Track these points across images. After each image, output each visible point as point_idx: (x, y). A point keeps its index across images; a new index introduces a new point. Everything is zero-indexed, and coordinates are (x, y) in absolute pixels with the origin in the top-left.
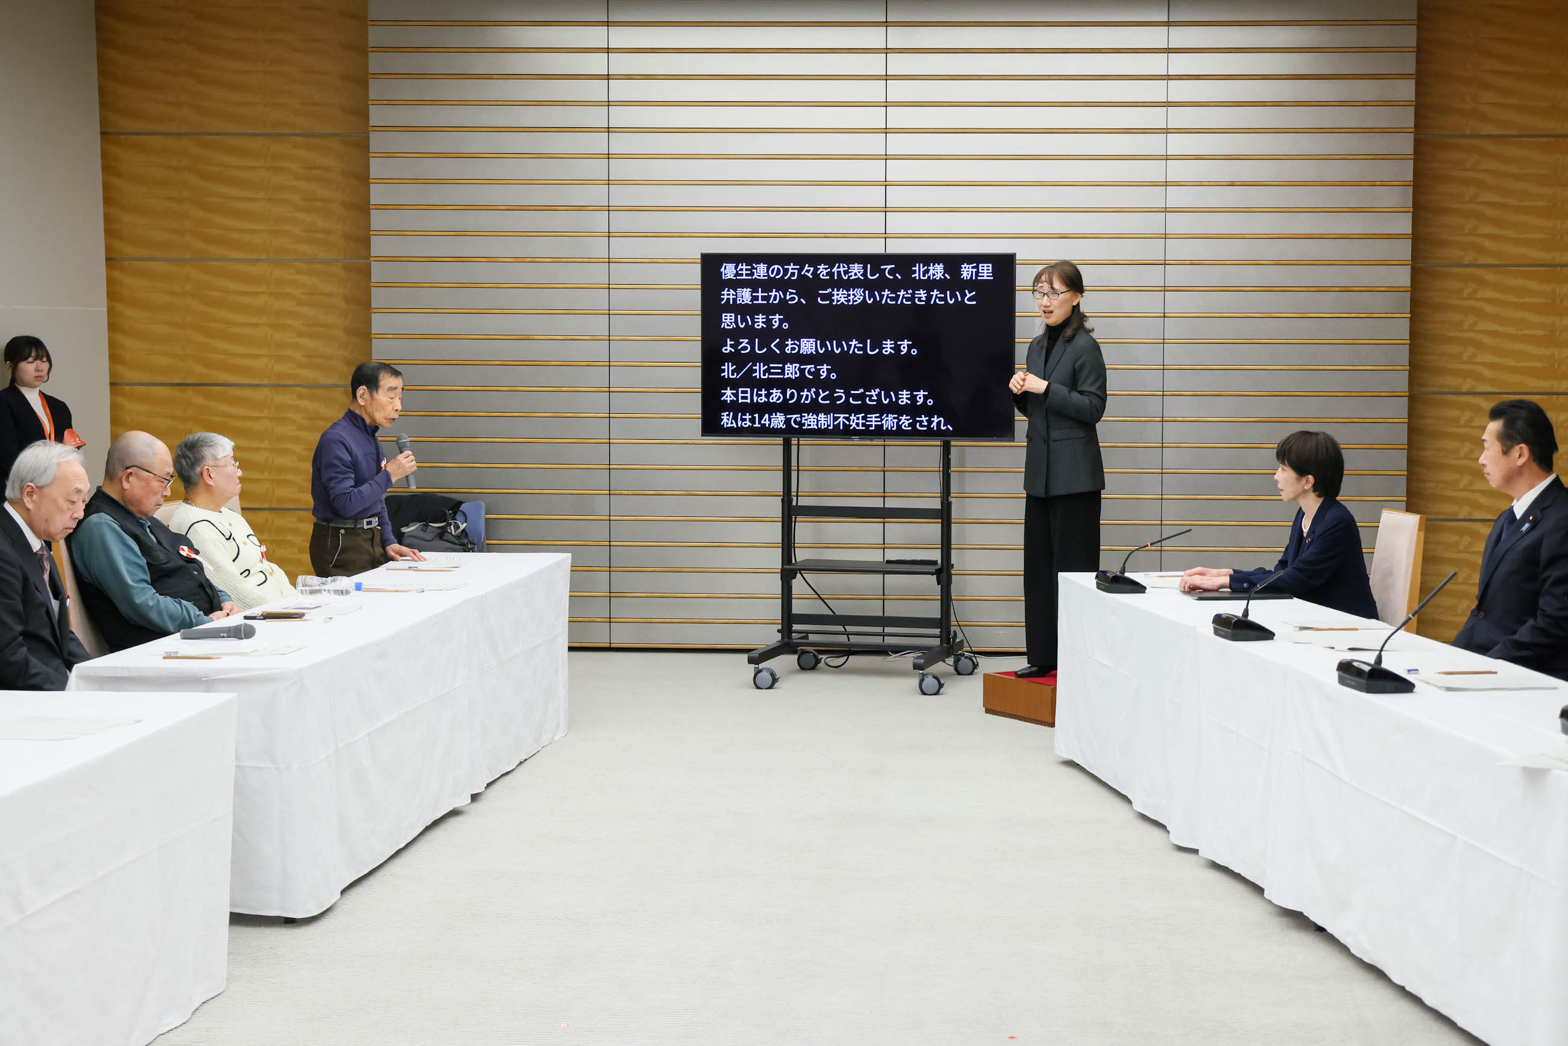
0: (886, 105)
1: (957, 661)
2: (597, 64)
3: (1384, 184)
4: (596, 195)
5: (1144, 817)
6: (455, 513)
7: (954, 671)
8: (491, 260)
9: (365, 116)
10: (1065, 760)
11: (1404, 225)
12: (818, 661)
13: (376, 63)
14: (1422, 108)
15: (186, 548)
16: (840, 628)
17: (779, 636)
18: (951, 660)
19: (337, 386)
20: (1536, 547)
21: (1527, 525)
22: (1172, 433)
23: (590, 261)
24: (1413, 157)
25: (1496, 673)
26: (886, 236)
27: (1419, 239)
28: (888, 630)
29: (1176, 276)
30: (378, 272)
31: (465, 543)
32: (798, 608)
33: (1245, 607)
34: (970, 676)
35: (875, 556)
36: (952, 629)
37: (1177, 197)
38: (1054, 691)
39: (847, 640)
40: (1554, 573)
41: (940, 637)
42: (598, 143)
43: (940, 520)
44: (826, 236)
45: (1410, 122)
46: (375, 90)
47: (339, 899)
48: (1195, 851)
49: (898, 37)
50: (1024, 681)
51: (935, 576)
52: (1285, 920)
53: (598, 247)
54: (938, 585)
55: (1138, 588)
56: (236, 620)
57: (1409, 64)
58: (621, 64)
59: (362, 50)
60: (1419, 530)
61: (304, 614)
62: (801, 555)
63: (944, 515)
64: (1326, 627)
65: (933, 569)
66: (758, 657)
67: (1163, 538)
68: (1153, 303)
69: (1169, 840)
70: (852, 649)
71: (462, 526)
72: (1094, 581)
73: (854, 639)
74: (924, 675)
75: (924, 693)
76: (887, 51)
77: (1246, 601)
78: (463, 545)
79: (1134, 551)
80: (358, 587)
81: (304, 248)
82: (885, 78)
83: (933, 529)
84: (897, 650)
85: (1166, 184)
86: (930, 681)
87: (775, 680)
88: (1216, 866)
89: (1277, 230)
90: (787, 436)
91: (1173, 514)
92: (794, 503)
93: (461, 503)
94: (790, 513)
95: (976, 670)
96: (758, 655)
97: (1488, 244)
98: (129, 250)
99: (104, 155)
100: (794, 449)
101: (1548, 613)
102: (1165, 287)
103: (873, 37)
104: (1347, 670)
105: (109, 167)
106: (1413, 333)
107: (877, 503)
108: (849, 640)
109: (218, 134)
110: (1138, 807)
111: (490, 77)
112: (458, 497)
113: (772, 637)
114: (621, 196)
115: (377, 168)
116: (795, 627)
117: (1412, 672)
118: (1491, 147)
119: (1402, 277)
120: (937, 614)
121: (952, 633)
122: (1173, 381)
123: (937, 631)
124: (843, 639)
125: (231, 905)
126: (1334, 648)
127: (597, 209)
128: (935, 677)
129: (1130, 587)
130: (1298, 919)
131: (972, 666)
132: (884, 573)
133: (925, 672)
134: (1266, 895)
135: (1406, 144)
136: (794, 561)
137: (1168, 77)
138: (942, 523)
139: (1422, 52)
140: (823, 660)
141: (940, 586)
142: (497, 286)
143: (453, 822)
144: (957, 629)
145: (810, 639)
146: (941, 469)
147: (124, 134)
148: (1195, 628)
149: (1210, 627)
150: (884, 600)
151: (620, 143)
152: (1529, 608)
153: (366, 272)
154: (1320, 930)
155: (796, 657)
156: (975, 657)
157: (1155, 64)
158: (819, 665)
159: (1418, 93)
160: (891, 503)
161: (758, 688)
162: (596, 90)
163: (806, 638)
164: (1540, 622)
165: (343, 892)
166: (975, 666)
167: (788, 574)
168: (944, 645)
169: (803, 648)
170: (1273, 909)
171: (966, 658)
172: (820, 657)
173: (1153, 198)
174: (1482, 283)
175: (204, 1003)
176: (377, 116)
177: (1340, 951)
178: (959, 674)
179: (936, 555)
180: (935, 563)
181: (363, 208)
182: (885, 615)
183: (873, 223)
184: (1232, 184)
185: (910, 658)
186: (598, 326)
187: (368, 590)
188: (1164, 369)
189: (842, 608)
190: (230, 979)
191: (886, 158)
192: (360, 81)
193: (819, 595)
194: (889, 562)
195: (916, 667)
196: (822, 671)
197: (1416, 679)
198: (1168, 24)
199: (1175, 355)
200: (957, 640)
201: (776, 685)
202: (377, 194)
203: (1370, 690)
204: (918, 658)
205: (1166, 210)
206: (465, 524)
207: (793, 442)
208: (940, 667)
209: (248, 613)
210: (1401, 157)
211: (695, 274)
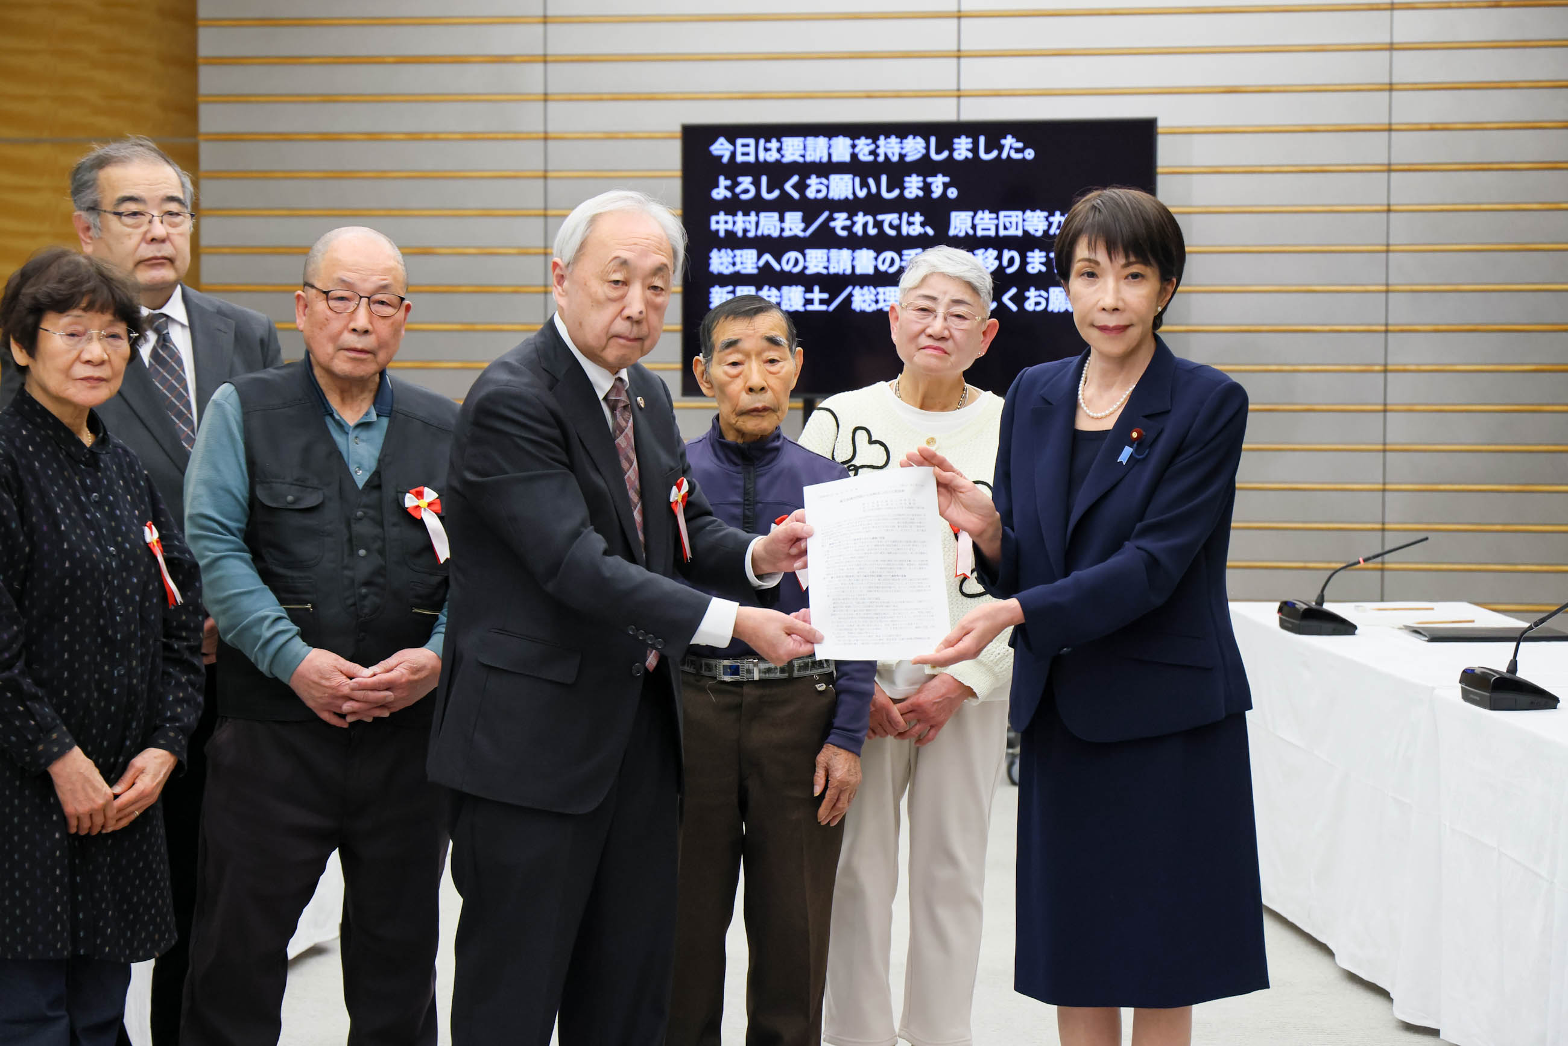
4: (527, 38)
8: (373, 137)
22: (1400, 389)
26: (959, 95)
29: (1406, 148)
33: (1512, 654)
37: (1408, 28)
44: (869, 96)
48: (1434, 1032)
53: (530, 118)
55: (1345, 627)
67: (1387, 548)
68: (1369, 192)
69: (1393, 1013)
72: (1276, 617)
77: (1519, 646)
79: (1336, 571)
85: (1393, 7)
90: (809, 396)
91: (1402, 515)
102: (1390, 164)
110: (1348, 963)
114: (563, 38)
115: (209, 5)
122: (1402, 310)
127: (530, 59)
129: (1331, 626)
142: (381, 176)
148: (1433, 689)
149: (1457, 689)
153: (192, 158)
173: (1373, 29)
181: (187, 63)
183: (941, 76)
188: (1388, 291)
199: (1405, 269)
202: (208, 42)
205: (1391, 47)
211: (672, 155)
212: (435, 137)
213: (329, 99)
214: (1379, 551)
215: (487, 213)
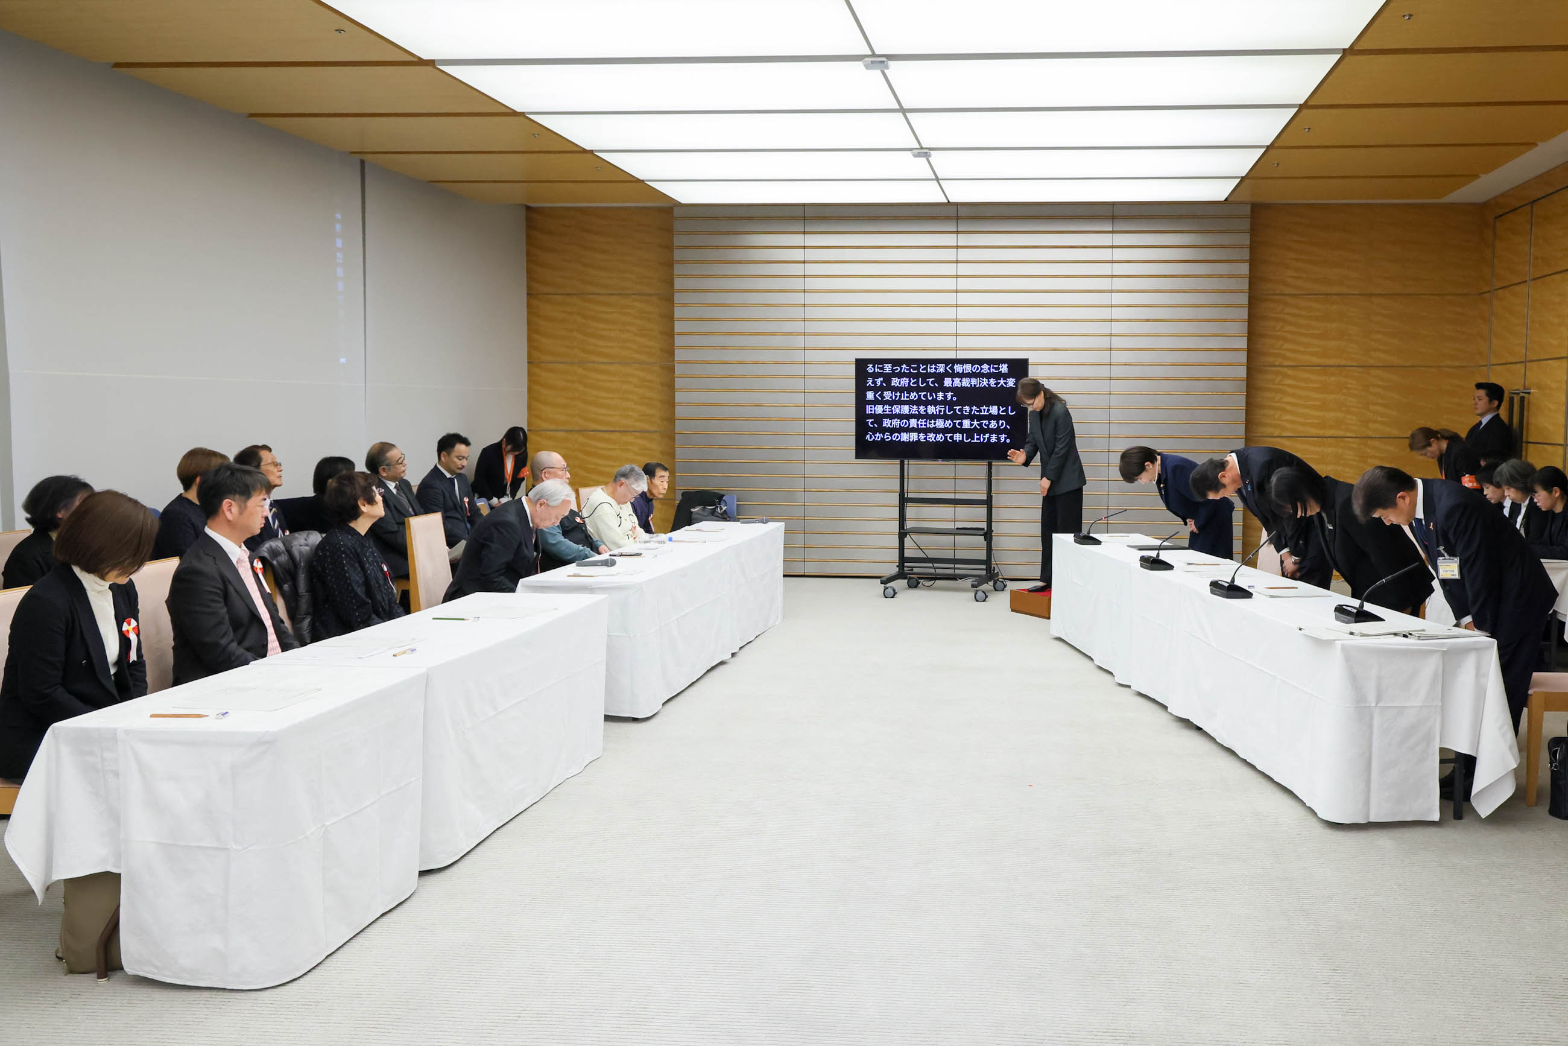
0: (957, 277)
1: (995, 584)
2: (798, 255)
3: (1232, 321)
4: (798, 327)
5: (1100, 668)
6: (720, 501)
7: (994, 589)
8: (741, 362)
9: (672, 284)
10: (1056, 637)
11: (1243, 343)
12: (919, 583)
13: (678, 255)
14: (1253, 279)
15: (579, 518)
16: (931, 565)
17: (897, 569)
18: (991, 583)
19: (656, 432)
23: (793, 363)
24: (1248, 306)
26: (956, 349)
27: (1251, 351)
28: (957, 566)
29: (1116, 371)
30: (678, 369)
31: (725, 517)
32: (907, 554)
33: (1157, 553)
34: (1003, 592)
35: (950, 526)
36: (993, 566)
37: (1117, 328)
41: (986, 570)
42: (799, 298)
43: (986, 506)
44: (924, 349)
45: (1246, 287)
46: (678, 269)
47: (662, 708)
48: (1129, 687)
49: (963, 240)
50: (1033, 594)
51: (983, 536)
52: (1179, 724)
53: (799, 356)
55: (1097, 542)
56: (605, 556)
57: (1246, 255)
58: (812, 255)
59: (670, 248)
61: (641, 554)
62: (909, 525)
63: (988, 503)
64: (1202, 563)
65: (982, 532)
66: (886, 581)
67: (1109, 515)
68: (1104, 386)
69: (1115, 680)
70: (937, 577)
71: (724, 508)
72: (1073, 539)
73: (939, 571)
74: (977, 591)
75: (977, 601)
76: (957, 247)
77: (1158, 551)
78: (725, 518)
80: (670, 540)
81: (638, 356)
82: (956, 262)
83: (982, 511)
84: (962, 577)
86: (980, 595)
87: (895, 593)
88: (1140, 694)
89: (1172, 346)
90: (902, 459)
91: (1116, 503)
92: (906, 496)
93: (723, 496)
94: (904, 501)
95: (1005, 588)
96: (885, 579)
97: (1288, 354)
99: (530, 306)
100: (906, 466)
102: (1110, 377)
103: (950, 240)
104: (1215, 586)
105: (531, 312)
106: (1247, 403)
107: (951, 496)
108: (936, 571)
109: (593, 294)
110: (1097, 662)
111: (740, 262)
112: (722, 493)
113: (894, 570)
114: (811, 327)
115: (678, 312)
116: (906, 564)
117: (1251, 587)
118: (1290, 300)
119: (1242, 372)
120: (984, 558)
121: (992, 568)
122: (1115, 430)
123: (984, 567)
124: (932, 571)
125: (605, 711)
126: (1208, 574)
127: (799, 334)
128: (983, 592)
129: (1093, 542)
130: (1187, 723)
131: (1003, 586)
132: (955, 534)
133: (978, 589)
134: (1169, 710)
135: (1244, 299)
136: (905, 528)
137: (1112, 262)
139: (1253, 248)
140: (921, 583)
141: (986, 542)
142: (744, 377)
143: (722, 668)
144: (995, 566)
145: (914, 571)
146: (987, 477)
147: (543, 294)
148: (1130, 563)
149: (1138, 563)
150: (955, 550)
151: (811, 298)
153: (672, 370)
154: (1199, 729)
155: (906, 581)
156: (1005, 581)
157: (1106, 254)
158: (919, 585)
159: (1250, 271)
160: (958, 496)
161: (886, 597)
162: (798, 269)
163: (912, 570)
165: (663, 704)
166: (1005, 586)
167: (902, 535)
168: (988, 574)
169: (911, 576)
170: (1173, 718)
171: (1000, 582)
172: (920, 580)
173: (1105, 328)
174: (1286, 376)
175: (590, 762)
176: (678, 284)
177: (1209, 741)
178: (996, 590)
180: (983, 529)
181: (670, 334)
182: (956, 558)
183: (950, 342)
184: (1148, 321)
185: (969, 582)
186: (799, 398)
187: (675, 541)
188: (1110, 422)
189: (932, 554)
190: (605, 749)
191: (956, 305)
192: (670, 264)
193: (919, 547)
194: (957, 529)
195: (973, 586)
196: (921, 589)
197: (1253, 591)
198: (1112, 232)
199: (1116, 415)
200: (995, 572)
201: (896, 595)
202: (678, 327)
203: (1228, 597)
204: (973, 581)
205: (1111, 335)
206: (726, 507)
207: (905, 463)
208: (985, 587)
209: (611, 553)
210: (1241, 306)
211: (852, 370)
212: (763, 363)
213: (723, 348)
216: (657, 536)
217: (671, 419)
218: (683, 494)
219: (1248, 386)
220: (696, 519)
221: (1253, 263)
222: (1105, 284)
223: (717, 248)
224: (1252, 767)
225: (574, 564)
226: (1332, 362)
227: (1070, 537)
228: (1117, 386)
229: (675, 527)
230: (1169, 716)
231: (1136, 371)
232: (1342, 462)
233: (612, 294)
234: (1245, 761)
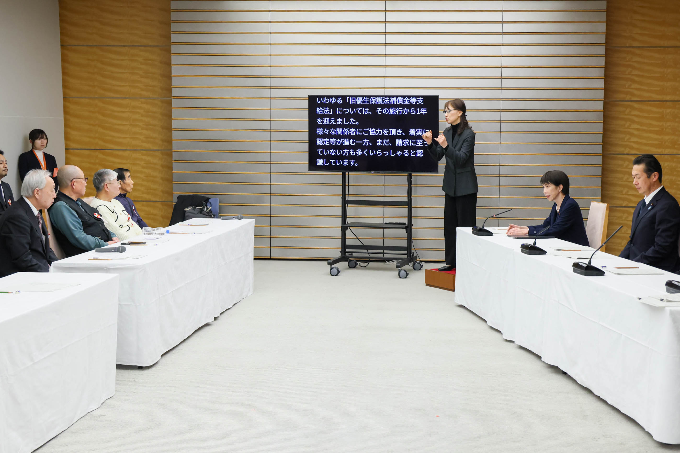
0: (385, 34)
1: (414, 265)
2: (265, 16)
3: (592, 67)
4: (265, 71)
5: (492, 328)
6: (207, 203)
7: (413, 269)
8: (222, 98)
9: (169, 38)
10: (459, 305)
11: (601, 84)
12: (356, 264)
13: (174, 16)
14: (609, 35)
15: (96, 214)
16: (366, 251)
17: (340, 254)
18: (411, 264)
19: (158, 150)
20: (654, 216)
21: (650, 207)
22: (504, 170)
23: (262, 98)
24: (604, 55)
25: (638, 268)
26: (385, 88)
27: (607, 90)
28: (385, 251)
29: (506, 105)
30: (175, 103)
31: (211, 215)
32: (348, 242)
33: (534, 241)
34: (419, 271)
35: (380, 221)
36: (412, 251)
37: (506, 73)
38: (454, 276)
39: (368, 256)
40: (662, 227)
41: (407, 254)
42: (265, 49)
43: (407, 206)
44: (360, 88)
45: (604, 41)
46: (174, 27)
47: (160, 359)
48: (513, 342)
49: (390, 6)
50: (443, 273)
51: (405, 229)
52: (550, 370)
53: (266, 93)
54: (406, 233)
55: (490, 234)
56: (118, 245)
57: (603, 17)
58: (275, 17)
59: (168, 11)
60: (607, 210)
61: (145, 243)
62: (350, 221)
63: (409, 204)
64: (568, 249)
65: (404, 226)
66: (332, 263)
67: (500, 213)
68: (496, 116)
69: (503, 337)
70: (370, 259)
71: (210, 208)
72: (471, 231)
73: (371, 255)
74: (400, 270)
75: (400, 278)
76: (386, 11)
77: (535, 239)
79: (486, 220)
80: (168, 232)
81: (145, 93)
82: (385, 22)
83: (404, 210)
84: (389, 260)
85: (502, 67)
86: (403, 273)
87: (339, 272)
88: (521, 348)
89: (548, 86)
90: (344, 171)
91: (504, 204)
92: (347, 199)
93: (209, 199)
94: (345, 203)
95: (422, 268)
96: (331, 262)
97: (636, 92)
98: (73, 94)
99: (62, 55)
100: (347, 177)
101: (659, 244)
102: (501, 110)
103: (380, 5)
104: (577, 266)
105: (64, 60)
106: (604, 129)
107: (381, 199)
108: (369, 256)
109: (108, 46)
110: (489, 324)
111: (221, 22)
112: (208, 196)
113: (337, 254)
114: (275, 71)
115: (174, 60)
116: (347, 250)
117: (603, 267)
118: (638, 51)
119: (600, 106)
120: (406, 245)
121: (412, 253)
122: (504, 149)
123: (406, 252)
124: (367, 255)
125: (117, 361)
126: (571, 258)
127: (266, 77)
128: (405, 271)
129: (486, 233)
130: (555, 369)
131: (420, 267)
132: (384, 228)
133: (401, 269)
134: (542, 359)
135: (602, 50)
136: (346, 223)
137: (503, 22)
138: (408, 208)
139: (609, 11)
140: (358, 264)
141: (407, 233)
142: (224, 109)
143: (207, 328)
144: (414, 251)
145: (353, 255)
146: (408, 185)
147: (71, 46)
148: (514, 250)
149: (520, 249)
150: (384, 239)
151: (275, 50)
152: (651, 242)
153: (170, 103)
154: (565, 373)
155: (347, 263)
156: (422, 263)
157: (498, 17)
158: (357, 266)
159: (607, 29)
160: (387, 199)
161: (332, 275)
162: (265, 27)
163: (352, 255)
164: (657, 248)
165: (162, 356)
166: (422, 267)
167: (344, 228)
168: (409, 258)
169: (350, 259)
170: (545, 365)
171: (418, 263)
172: (357, 262)
173: (497, 72)
174: (633, 108)
175: (106, 400)
176: (174, 38)
177: (572, 382)
178: (415, 270)
179: (406, 221)
180: (405, 224)
181: (169, 77)
182: (384, 245)
183: (380, 83)
184: (529, 67)
185: (394, 264)
186: (266, 125)
187: (171, 233)
188: (500, 144)
189: (367, 243)
190: (116, 391)
191: (385, 56)
192: (167, 24)
193: (357, 237)
194: (386, 223)
195: (397, 267)
196: (358, 268)
197: (605, 270)
199: (505, 138)
200: (414, 256)
201: (339, 274)
202: (174, 71)
203: (586, 274)
204: (397, 263)
205: (502, 78)
206: (211, 207)
207: (346, 174)
208: (407, 267)
209: (123, 242)
210: (600, 56)
211: (306, 104)
212: (239, 98)
213: (209, 87)
214: (498, 213)
215: (254, 120)
216: (157, 229)
217: (169, 141)
218: (179, 197)
219: (604, 116)
220: (188, 216)
221: (609, 23)
222: (497, 39)
223: (204, 11)
224: (605, 402)
225: (94, 251)
226: (668, 98)
227: (469, 230)
228: (506, 116)
229: (173, 222)
230: (542, 364)
231: (521, 105)
232: (675, 173)
233: (124, 46)
234: (598, 398)
